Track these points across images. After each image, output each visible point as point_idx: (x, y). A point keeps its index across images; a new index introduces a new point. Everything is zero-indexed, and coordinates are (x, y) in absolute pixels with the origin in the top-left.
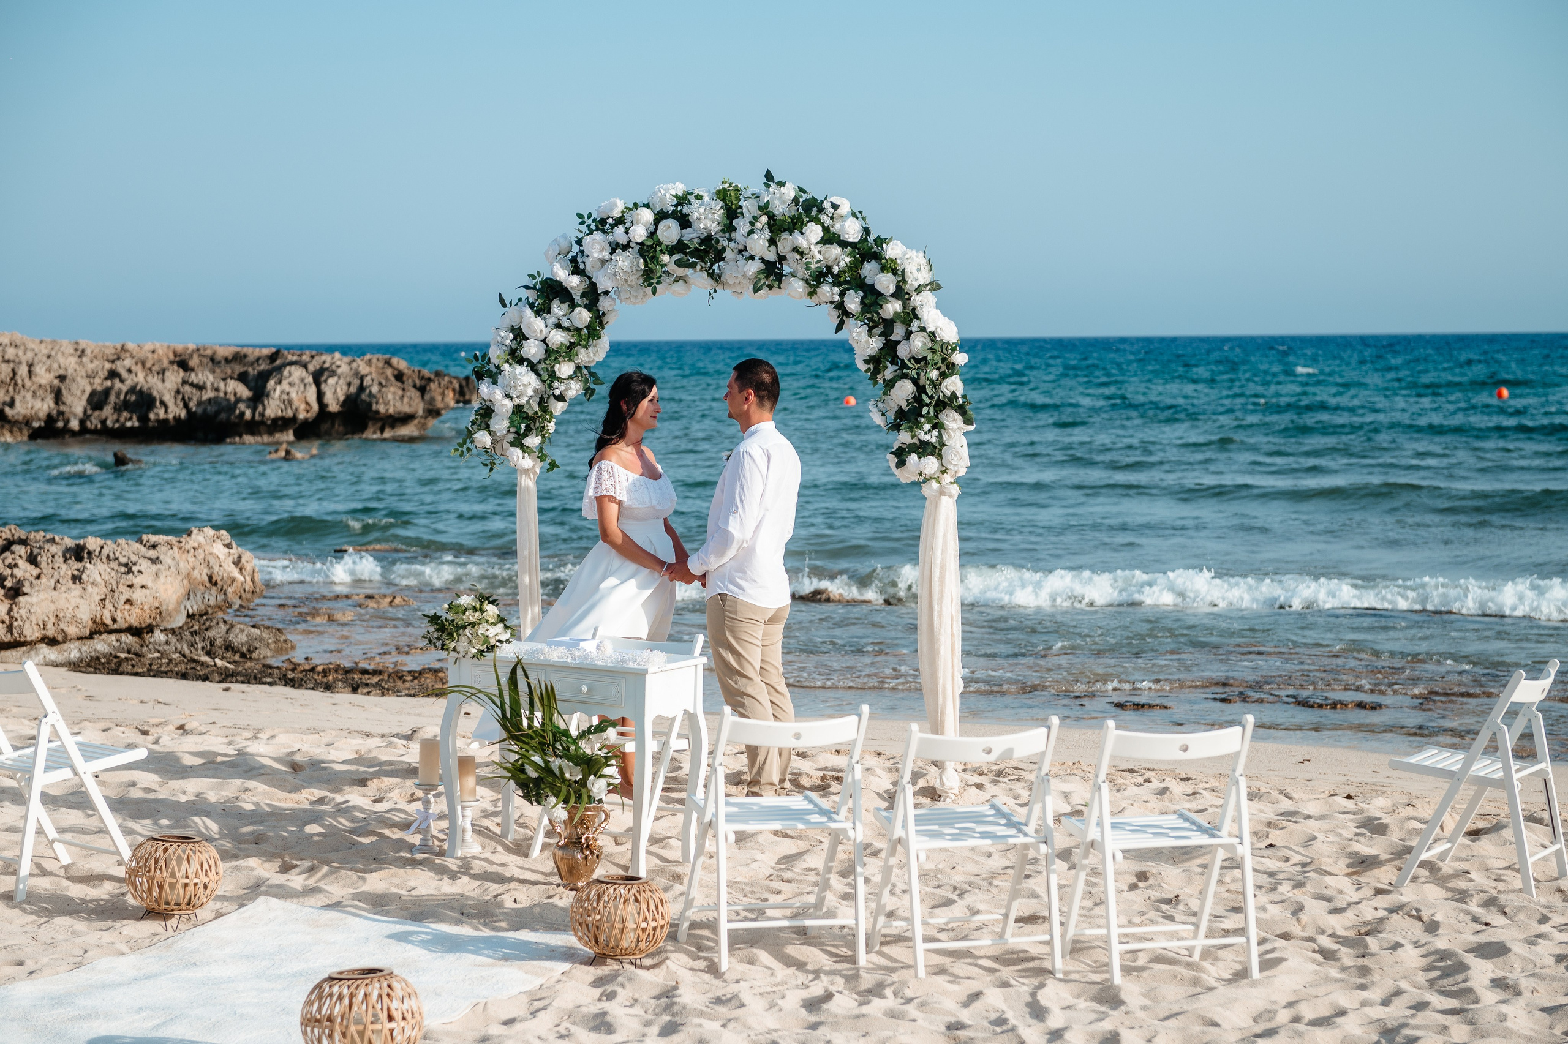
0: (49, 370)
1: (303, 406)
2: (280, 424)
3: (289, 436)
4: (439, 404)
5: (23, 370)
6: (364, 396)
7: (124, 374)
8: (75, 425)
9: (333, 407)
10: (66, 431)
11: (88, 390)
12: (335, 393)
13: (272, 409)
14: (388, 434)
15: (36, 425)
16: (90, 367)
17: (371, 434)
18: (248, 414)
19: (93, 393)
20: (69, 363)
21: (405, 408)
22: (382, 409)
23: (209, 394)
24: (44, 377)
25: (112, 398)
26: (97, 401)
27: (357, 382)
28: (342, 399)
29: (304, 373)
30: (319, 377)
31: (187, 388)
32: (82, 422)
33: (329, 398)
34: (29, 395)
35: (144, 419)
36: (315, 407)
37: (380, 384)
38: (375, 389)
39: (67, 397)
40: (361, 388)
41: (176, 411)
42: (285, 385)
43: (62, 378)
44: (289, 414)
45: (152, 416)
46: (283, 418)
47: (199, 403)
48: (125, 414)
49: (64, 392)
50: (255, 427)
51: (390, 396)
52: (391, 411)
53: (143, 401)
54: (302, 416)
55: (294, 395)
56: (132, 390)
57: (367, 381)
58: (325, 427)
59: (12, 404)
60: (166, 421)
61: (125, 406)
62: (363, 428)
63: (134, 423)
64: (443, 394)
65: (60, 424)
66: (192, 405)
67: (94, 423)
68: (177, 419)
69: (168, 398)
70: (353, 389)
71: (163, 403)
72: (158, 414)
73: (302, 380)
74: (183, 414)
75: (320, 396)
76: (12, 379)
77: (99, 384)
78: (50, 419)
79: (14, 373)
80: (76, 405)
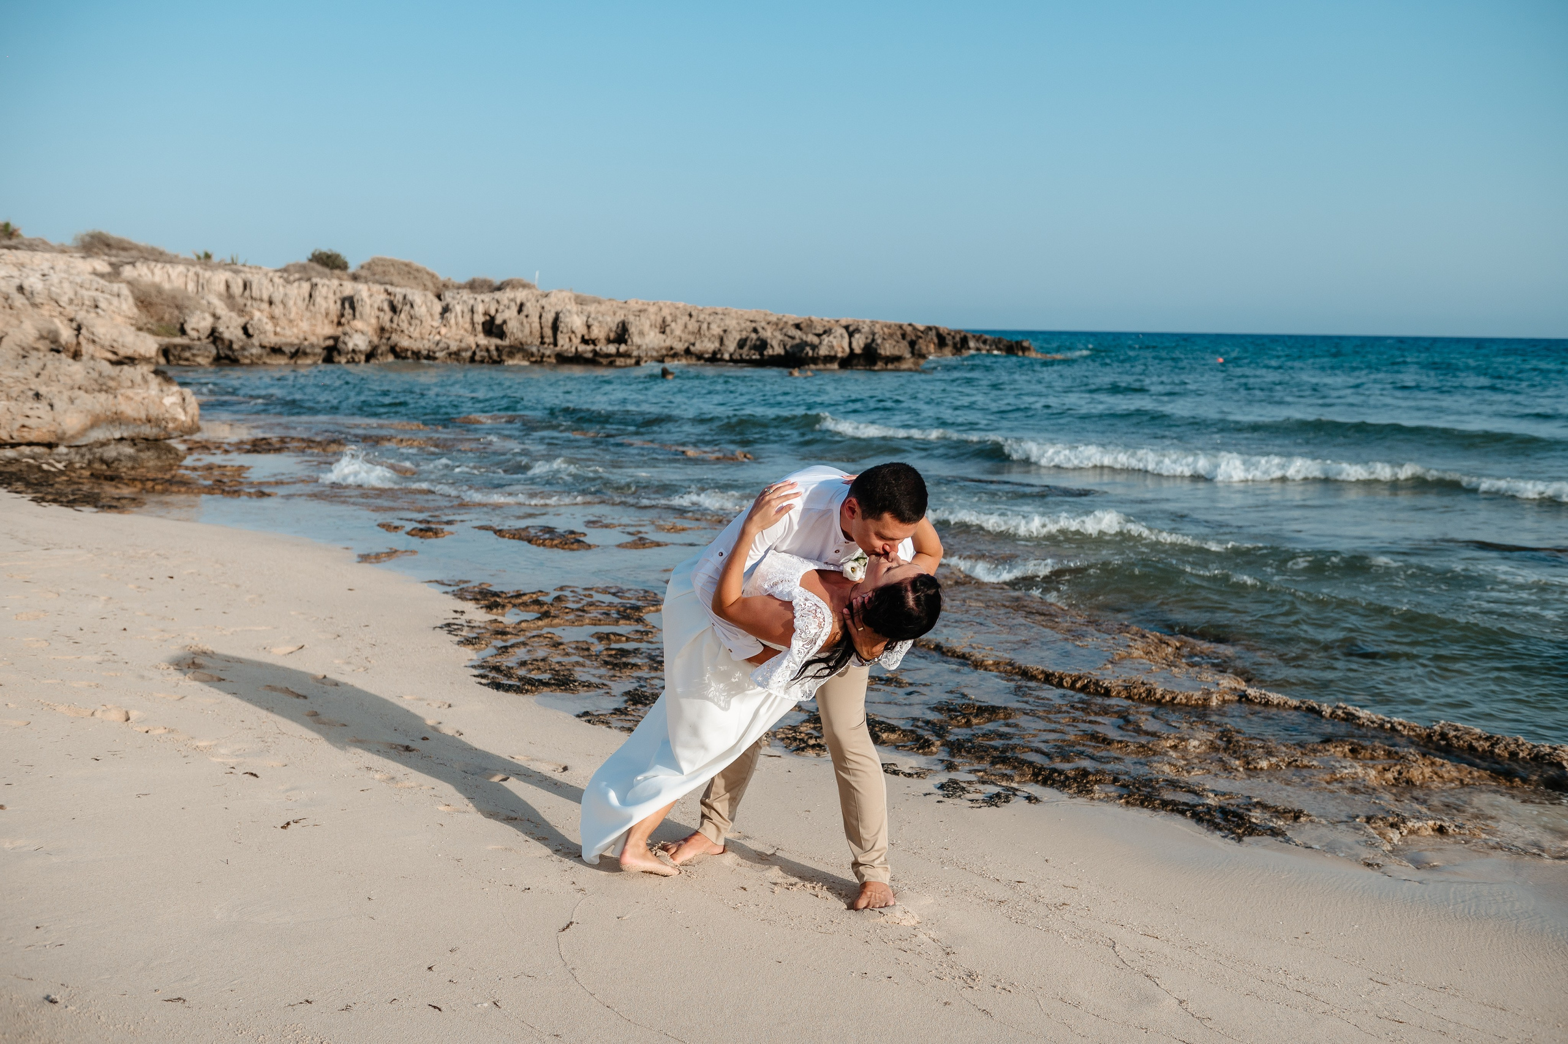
0: (719, 326)
1: (840, 350)
2: (830, 359)
3: (836, 366)
4: (924, 351)
5: (705, 326)
6: (874, 345)
7: (760, 330)
8: (727, 356)
9: (858, 351)
10: (722, 360)
11: (738, 337)
12: (859, 343)
13: (823, 351)
14: (890, 366)
15: (707, 356)
16: (743, 325)
17: (880, 365)
18: (810, 353)
19: (740, 340)
20: (731, 323)
21: (896, 352)
22: (882, 352)
23: (797, 341)
24: (716, 330)
25: (748, 343)
26: (742, 344)
27: (871, 337)
28: (862, 346)
29: (844, 331)
30: (851, 335)
31: (786, 338)
32: (731, 355)
33: (855, 345)
34: (706, 340)
35: (761, 354)
36: (847, 350)
37: (884, 339)
38: (879, 341)
39: (726, 342)
40: (873, 340)
41: (779, 350)
42: (831, 338)
43: (725, 331)
44: (833, 353)
45: (765, 353)
46: (829, 356)
47: (792, 347)
48: (753, 352)
49: (725, 339)
50: (815, 360)
51: (887, 345)
52: (888, 353)
53: (762, 345)
54: (840, 355)
55: (835, 343)
56: (758, 339)
57: (877, 336)
58: (855, 362)
59: (694, 344)
60: (772, 357)
61: (754, 347)
62: (875, 364)
63: (756, 357)
64: (927, 346)
65: (719, 356)
66: (788, 347)
67: (736, 356)
68: (779, 356)
69: (775, 343)
70: (869, 341)
71: (772, 347)
72: (769, 352)
73: (842, 336)
74: (782, 352)
75: (850, 344)
76: (699, 330)
77: (744, 335)
78: (714, 353)
79: (700, 327)
80: (731, 346)
